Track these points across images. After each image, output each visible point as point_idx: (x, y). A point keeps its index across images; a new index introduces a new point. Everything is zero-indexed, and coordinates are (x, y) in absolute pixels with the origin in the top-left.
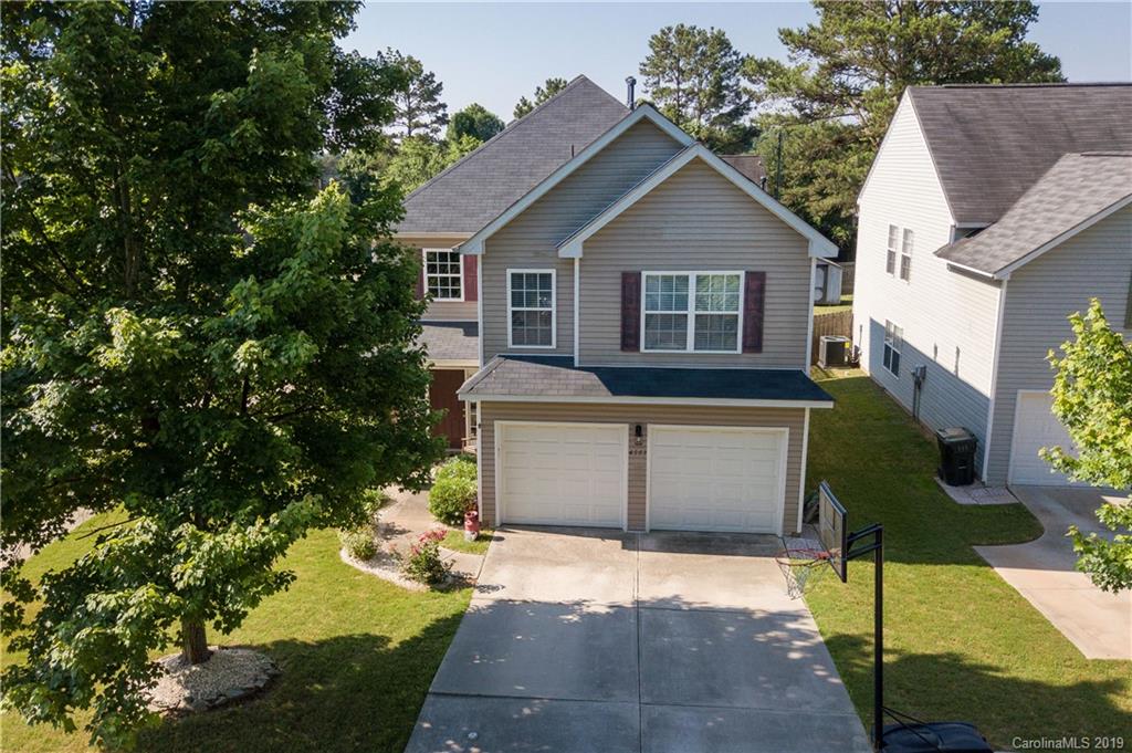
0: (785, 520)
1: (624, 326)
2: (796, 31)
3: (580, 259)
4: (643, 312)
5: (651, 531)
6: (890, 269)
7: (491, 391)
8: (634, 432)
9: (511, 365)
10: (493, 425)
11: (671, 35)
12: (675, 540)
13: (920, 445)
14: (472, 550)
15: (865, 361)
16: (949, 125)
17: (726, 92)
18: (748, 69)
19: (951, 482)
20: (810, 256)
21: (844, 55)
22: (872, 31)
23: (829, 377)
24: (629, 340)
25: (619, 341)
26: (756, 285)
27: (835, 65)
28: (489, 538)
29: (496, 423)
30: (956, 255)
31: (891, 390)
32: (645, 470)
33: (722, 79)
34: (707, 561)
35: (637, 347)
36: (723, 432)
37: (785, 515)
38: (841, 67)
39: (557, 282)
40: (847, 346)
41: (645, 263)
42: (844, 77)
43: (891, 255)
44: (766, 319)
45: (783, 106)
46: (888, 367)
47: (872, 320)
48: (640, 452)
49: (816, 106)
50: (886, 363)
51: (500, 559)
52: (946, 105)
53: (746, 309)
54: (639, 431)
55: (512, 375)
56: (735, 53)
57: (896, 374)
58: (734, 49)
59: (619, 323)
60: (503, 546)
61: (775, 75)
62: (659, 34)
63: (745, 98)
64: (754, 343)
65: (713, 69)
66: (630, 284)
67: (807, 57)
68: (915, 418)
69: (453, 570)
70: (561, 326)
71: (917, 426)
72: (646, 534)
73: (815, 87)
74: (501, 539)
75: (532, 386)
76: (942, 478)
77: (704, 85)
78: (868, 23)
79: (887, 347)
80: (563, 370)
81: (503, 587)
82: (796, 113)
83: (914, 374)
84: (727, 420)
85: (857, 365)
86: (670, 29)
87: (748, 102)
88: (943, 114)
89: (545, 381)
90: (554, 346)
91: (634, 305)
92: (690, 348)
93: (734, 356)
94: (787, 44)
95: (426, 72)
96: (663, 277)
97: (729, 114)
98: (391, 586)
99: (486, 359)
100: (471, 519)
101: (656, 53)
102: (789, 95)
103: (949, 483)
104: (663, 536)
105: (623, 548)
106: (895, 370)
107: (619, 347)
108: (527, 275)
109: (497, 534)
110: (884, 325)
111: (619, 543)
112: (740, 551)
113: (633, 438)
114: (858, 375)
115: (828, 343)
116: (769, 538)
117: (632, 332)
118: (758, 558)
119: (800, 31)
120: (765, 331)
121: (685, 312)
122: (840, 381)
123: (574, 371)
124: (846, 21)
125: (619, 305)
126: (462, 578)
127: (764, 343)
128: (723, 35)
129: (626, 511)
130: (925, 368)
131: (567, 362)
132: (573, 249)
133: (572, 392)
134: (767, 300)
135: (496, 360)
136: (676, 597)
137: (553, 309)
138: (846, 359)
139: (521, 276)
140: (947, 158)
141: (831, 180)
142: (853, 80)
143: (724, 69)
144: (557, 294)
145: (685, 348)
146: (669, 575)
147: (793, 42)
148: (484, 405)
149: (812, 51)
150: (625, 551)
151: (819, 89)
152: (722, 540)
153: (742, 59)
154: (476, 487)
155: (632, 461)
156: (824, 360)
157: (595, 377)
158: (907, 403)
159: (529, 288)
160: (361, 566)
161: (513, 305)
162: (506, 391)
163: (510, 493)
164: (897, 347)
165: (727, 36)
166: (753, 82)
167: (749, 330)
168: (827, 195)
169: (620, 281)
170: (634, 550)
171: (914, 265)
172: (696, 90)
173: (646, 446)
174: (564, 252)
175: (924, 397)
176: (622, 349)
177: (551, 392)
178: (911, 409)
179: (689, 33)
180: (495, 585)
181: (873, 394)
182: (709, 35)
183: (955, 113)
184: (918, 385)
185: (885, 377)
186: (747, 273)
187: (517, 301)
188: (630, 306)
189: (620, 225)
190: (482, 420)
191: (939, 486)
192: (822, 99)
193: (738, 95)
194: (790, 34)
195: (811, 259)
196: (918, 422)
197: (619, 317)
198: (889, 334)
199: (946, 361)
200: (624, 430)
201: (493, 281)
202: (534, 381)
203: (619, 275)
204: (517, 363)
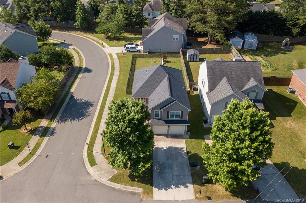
0: (184, 133)
3: (163, 111)
4: (170, 115)
5: (170, 135)
12: (173, 136)
16: (211, 70)
19: (204, 123)
23: (193, 94)
24: (168, 117)
41: (170, 111)
48: (169, 127)
52: (211, 65)
53: (181, 115)
64: (182, 117)
66: (168, 112)
70: (160, 116)
75: (157, 123)
84: (178, 125)
85: (198, 91)
88: (210, 67)
89: (158, 121)
90: (159, 118)
92: (175, 118)
93: (180, 119)
96: (172, 112)
114: (197, 94)
115: (193, 88)
116: (183, 135)
118: (181, 139)
121: (174, 115)
122: (195, 95)
129: (167, 134)
131: (161, 119)
134: (183, 114)
135: (153, 119)
136: (172, 146)
137: (159, 114)
139: (156, 111)
140: (209, 77)
146: (172, 142)
150: (167, 138)
152: (178, 136)
155: (168, 129)
157: (164, 121)
161: (155, 114)
162: (154, 123)
177: (159, 124)
181: (199, 100)
183: (212, 67)
186: (181, 111)
197: (167, 115)
200: (167, 126)
204: (155, 120)
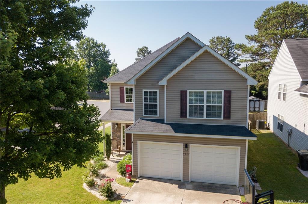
0: (239, 181)
1: (181, 109)
2: (250, 36)
3: (166, 86)
4: (188, 104)
5: (191, 182)
6: (279, 98)
7: (135, 130)
8: (185, 147)
9: (143, 122)
10: (137, 142)
11: (215, 39)
12: (199, 186)
13: (291, 155)
14: (127, 185)
15: (271, 128)
16: (298, 50)
17: (230, 54)
18: (237, 47)
19: (304, 169)
20: (247, 85)
21: (265, 42)
22: (273, 34)
23: (259, 132)
24: (183, 114)
25: (180, 114)
26: (228, 95)
27: (262, 45)
28: (134, 181)
29: (138, 142)
30: (302, 90)
31: (280, 137)
32: (189, 160)
33: (229, 50)
34: (210, 195)
35: (186, 117)
36: (217, 148)
37: (239, 179)
38: (263, 46)
39: (159, 94)
40: (265, 123)
41: (188, 87)
42: (265, 49)
43: (279, 93)
44: (231, 107)
45: (247, 57)
46: (279, 129)
47: (273, 116)
48: (187, 154)
49: (257, 57)
50: (278, 128)
51: (135, 190)
52: (297, 44)
53: (225, 103)
54: (186, 146)
55: (143, 125)
56: (233, 43)
57: (282, 132)
58: (233, 42)
59: (180, 108)
60: (138, 184)
61: (244, 48)
62: (212, 39)
63: (236, 56)
64: (228, 116)
65: (227, 48)
66: (183, 94)
67: (254, 43)
68: (289, 146)
69: (117, 192)
70: (160, 109)
71: (290, 149)
72: (189, 183)
73: (256, 51)
74: (138, 182)
75: (149, 129)
76: (300, 168)
77: (224, 52)
78: (272, 32)
79: (278, 123)
80: (161, 124)
81: (132, 200)
82: (250, 59)
83: (288, 131)
84: (218, 143)
85: (269, 129)
86: (215, 37)
87: (237, 57)
88: (296, 47)
89: (154, 127)
90: (158, 116)
91: (185, 102)
92: (205, 117)
93: (220, 120)
94: (248, 39)
95: (149, 50)
96: (195, 92)
97: (232, 60)
98: (95, 197)
99: (136, 120)
100: (128, 174)
101: (211, 44)
102: (248, 53)
103: (302, 170)
104: (195, 184)
105: (179, 188)
106: (281, 130)
107: (180, 116)
108: (149, 92)
109: (137, 180)
110: (277, 117)
111: (177, 186)
112: (222, 191)
113: (184, 148)
114: (269, 132)
115: (259, 122)
116: (234, 187)
117: (184, 111)
118: (228, 195)
119: (251, 35)
120: (231, 112)
121: (203, 105)
122: (263, 134)
123: (164, 125)
124: (265, 31)
125: (180, 102)
126: (120, 196)
127: (231, 116)
128: (230, 38)
129: (182, 175)
130: (292, 129)
131: (162, 121)
132: (164, 82)
133: (163, 131)
134: (232, 101)
135: (139, 120)
137: (158, 103)
138: (265, 127)
139: (147, 92)
140: (298, 60)
141: (261, 77)
142: (267, 49)
143: (230, 48)
144: (159, 98)
145: (203, 117)
146: (194, 199)
147: (249, 38)
148: (134, 135)
149: (255, 41)
150: (179, 189)
151: (257, 52)
152: (216, 187)
153: (235, 45)
154: (131, 163)
155: (184, 157)
156: (258, 127)
157: (170, 126)
158: (286, 141)
159: (150, 96)
160: (88, 189)
161: (145, 102)
162: (140, 130)
163: (143, 166)
164: (282, 123)
165: (231, 39)
166: (238, 50)
167: (225, 111)
168: (260, 82)
169: (180, 93)
170: (183, 189)
171: (287, 96)
172: (222, 53)
173: (189, 152)
174: (161, 83)
175: (292, 139)
176: (181, 117)
177: (156, 131)
178: (287, 144)
179: (220, 38)
180: (129, 199)
181: (274, 138)
182: (225, 39)
183: (300, 46)
184: (290, 135)
185: (278, 133)
186: (224, 91)
187: (146, 100)
188: (183, 102)
189: (180, 74)
190: (133, 140)
191: (299, 171)
192: (258, 55)
193: (234, 55)
194: (248, 36)
195: (247, 86)
196: (290, 148)
197: (180, 106)
198: (279, 119)
199: (300, 128)
200: (181, 146)
201: (138, 94)
202: (150, 127)
203: (180, 91)
204: (146, 121)
